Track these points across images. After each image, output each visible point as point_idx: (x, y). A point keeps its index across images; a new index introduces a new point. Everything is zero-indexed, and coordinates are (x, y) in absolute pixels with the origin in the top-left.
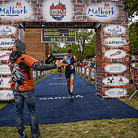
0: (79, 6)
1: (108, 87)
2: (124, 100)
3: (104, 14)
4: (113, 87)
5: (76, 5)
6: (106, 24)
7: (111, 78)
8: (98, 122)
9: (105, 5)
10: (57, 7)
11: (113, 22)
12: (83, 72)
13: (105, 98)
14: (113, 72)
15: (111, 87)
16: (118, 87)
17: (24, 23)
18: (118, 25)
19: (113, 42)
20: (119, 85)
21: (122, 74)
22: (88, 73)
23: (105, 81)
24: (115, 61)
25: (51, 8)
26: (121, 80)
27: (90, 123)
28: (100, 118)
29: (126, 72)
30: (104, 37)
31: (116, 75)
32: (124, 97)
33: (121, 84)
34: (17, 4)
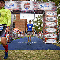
0: (36, 4)
1: (48, 38)
2: (55, 44)
4: (50, 38)
6: (47, 11)
9: (47, 3)
10: (27, 4)
11: (50, 11)
16: (52, 38)
20: (53, 38)
21: (54, 33)
22: (41, 36)
24: (51, 27)
26: (54, 35)
29: (56, 32)
30: (46, 17)
31: (52, 33)
32: (55, 43)
33: (54, 37)
34: (11, 3)
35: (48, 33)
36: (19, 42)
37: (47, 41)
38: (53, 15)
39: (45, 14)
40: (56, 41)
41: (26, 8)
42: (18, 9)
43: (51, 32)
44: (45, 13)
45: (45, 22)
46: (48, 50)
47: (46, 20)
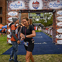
1: (58, 39)
3: (57, 6)
5: (44, 2)
6: (58, 10)
7: (60, 35)
8: (53, 55)
11: (61, 9)
12: (47, 32)
13: (57, 44)
14: (61, 32)
15: (60, 39)
17: (21, 10)
19: (61, 19)
22: (49, 33)
23: (57, 36)
25: (33, 4)
27: (50, 55)
28: (54, 53)
34: (18, 2)
35: (59, 34)
37: (57, 42)
47: (57, 20)
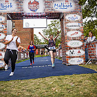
0: (48, 2)
2: (82, 66)
3: (65, 7)
4: (74, 57)
5: (46, 2)
7: (72, 51)
9: (66, 1)
11: (71, 13)
13: (69, 65)
15: (72, 57)
16: (77, 57)
18: (75, 15)
19: (72, 26)
21: (80, 48)
23: (68, 53)
24: (74, 39)
25: (29, 4)
26: (79, 52)
29: (82, 46)
30: (66, 23)
31: (76, 48)
32: (82, 64)
33: (79, 55)
34: (6, 1)
35: (71, 48)
36: (23, 67)
37: (69, 62)
38: (76, 19)
39: (63, 18)
40: (83, 61)
41: (32, 10)
42: (19, 12)
43: (75, 46)
44: (63, 16)
45: (65, 32)
46: (74, 75)
47: (66, 28)
